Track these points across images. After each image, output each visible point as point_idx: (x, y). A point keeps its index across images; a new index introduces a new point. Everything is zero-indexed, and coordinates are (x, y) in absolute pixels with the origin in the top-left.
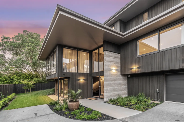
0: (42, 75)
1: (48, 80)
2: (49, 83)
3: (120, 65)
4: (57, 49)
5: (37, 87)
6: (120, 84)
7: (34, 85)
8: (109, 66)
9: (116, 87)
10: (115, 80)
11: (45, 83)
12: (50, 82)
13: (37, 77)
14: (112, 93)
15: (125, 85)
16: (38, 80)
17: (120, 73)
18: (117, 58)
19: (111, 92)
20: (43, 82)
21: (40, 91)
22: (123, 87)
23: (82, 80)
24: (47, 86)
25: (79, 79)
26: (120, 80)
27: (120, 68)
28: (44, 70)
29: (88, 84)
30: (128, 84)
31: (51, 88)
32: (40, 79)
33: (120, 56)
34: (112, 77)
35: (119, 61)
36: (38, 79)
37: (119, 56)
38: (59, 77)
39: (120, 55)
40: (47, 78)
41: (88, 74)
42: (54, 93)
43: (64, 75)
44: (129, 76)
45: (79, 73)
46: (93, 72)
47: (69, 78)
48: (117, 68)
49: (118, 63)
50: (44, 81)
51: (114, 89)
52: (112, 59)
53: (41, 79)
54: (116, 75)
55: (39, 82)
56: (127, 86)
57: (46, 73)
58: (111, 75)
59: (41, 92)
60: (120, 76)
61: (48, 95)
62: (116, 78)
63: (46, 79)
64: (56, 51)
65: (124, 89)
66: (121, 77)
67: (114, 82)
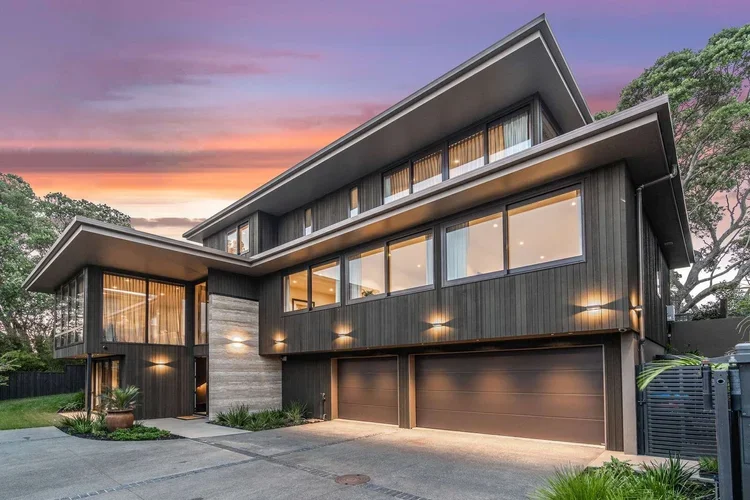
0: (39, 341)
1: (61, 362)
2: (66, 370)
3: (256, 330)
4: (85, 274)
5: (19, 386)
6: (257, 379)
7: (7, 378)
8: (221, 332)
9: (243, 387)
10: (240, 368)
11: (51, 370)
12: (69, 368)
13: (17, 345)
14: (230, 401)
15: (274, 381)
16: (21, 360)
17: (256, 351)
18: (249, 311)
19: (228, 398)
20: (41, 367)
21: (30, 400)
22: (267, 386)
23: (161, 365)
24: (57, 384)
25: (151, 361)
26: (256, 368)
27: (257, 338)
28: (47, 318)
29: (179, 375)
30: (284, 379)
31: (75, 392)
32: (29, 356)
33: (257, 307)
34: (231, 361)
35: (256, 318)
36: (23, 357)
37: (255, 306)
38: (90, 354)
39: (257, 303)
40: (58, 354)
41: (180, 346)
42: (83, 406)
43: (106, 348)
44: (285, 359)
45: (152, 345)
46: (196, 343)
47: (121, 358)
48: (246, 339)
49: (250, 324)
50: (45, 361)
51: (236, 391)
52: (232, 315)
53: (34, 355)
54: (246, 357)
55: (28, 367)
56: (280, 386)
57: (53, 333)
58: (229, 356)
59: (33, 402)
60: (257, 359)
61: (61, 411)
62: (245, 362)
63: (55, 357)
64: (82, 279)
65: (272, 393)
66: (261, 362)
67: (237, 373)
